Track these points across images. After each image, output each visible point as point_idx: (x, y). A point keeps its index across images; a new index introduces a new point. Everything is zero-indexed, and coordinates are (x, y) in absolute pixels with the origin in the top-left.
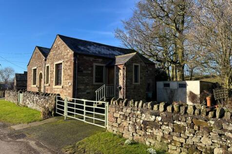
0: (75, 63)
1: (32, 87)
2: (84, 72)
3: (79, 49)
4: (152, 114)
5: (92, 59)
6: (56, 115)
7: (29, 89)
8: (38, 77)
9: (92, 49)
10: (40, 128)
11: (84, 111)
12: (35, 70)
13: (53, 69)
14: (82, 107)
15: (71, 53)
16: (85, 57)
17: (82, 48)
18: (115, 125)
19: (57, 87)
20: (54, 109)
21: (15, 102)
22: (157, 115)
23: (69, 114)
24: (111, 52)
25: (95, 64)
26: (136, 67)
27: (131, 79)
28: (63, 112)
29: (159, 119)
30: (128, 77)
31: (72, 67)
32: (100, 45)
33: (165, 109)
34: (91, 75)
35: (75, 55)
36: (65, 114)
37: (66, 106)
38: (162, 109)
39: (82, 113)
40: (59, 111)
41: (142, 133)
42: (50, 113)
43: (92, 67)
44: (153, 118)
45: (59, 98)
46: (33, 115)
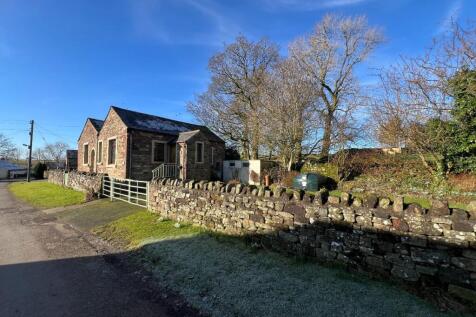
0: (128, 140)
1: (83, 166)
2: (141, 149)
3: (135, 124)
4: (183, 192)
5: (150, 135)
6: (102, 197)
7: (79, 169)
8: (89, 154)
9: (153, 125)
10: (77, 211)
11: (129, 191)
12: (87, 146)
13: (106, 146)
14: (127, 188)
15: (125, 128)
16: (141, 133)
17: (140, 123)
18: (155, 204)
19: (111, 166)
20: (101, 191)
21: (60, 184)
22: (187, 192)
23: (116, 195)
24: (176, 128)
25: (153, 142)
26: (200, 145)
27: (194, 158)
28: (109, 193)
29: (188, 195)
30: (189, 156)
31: (125, 144)
32: (164, 120)
33: (193, 187)
34: (149, 153)
35: (129, 130)
36: (112, 196)
37: (112, 187)
38: (191, 186)
39: (127, 193)
40: (106, 193)
41: (175, 210)
42: (96, 194)
43: (150, 144)
44: (183, 195)
45: (107, 179)
46: (76, 197)
